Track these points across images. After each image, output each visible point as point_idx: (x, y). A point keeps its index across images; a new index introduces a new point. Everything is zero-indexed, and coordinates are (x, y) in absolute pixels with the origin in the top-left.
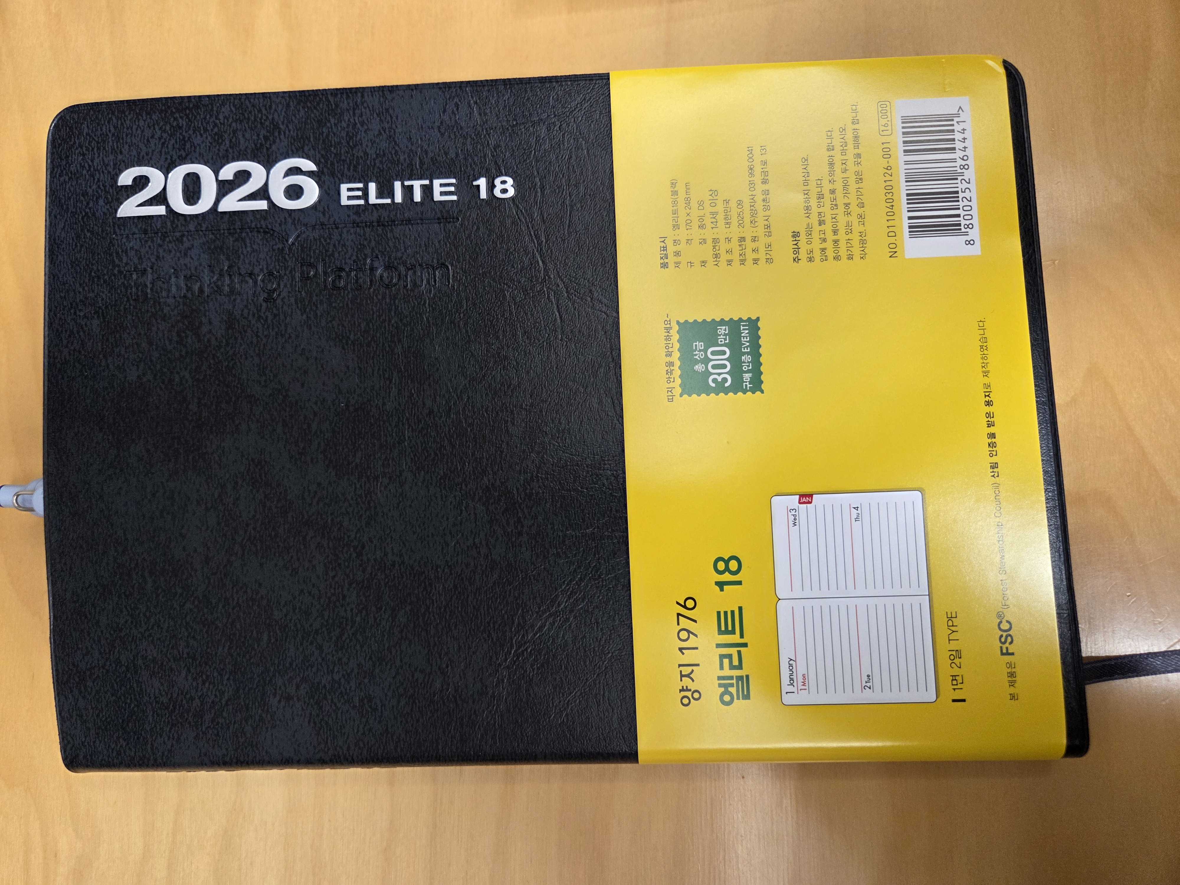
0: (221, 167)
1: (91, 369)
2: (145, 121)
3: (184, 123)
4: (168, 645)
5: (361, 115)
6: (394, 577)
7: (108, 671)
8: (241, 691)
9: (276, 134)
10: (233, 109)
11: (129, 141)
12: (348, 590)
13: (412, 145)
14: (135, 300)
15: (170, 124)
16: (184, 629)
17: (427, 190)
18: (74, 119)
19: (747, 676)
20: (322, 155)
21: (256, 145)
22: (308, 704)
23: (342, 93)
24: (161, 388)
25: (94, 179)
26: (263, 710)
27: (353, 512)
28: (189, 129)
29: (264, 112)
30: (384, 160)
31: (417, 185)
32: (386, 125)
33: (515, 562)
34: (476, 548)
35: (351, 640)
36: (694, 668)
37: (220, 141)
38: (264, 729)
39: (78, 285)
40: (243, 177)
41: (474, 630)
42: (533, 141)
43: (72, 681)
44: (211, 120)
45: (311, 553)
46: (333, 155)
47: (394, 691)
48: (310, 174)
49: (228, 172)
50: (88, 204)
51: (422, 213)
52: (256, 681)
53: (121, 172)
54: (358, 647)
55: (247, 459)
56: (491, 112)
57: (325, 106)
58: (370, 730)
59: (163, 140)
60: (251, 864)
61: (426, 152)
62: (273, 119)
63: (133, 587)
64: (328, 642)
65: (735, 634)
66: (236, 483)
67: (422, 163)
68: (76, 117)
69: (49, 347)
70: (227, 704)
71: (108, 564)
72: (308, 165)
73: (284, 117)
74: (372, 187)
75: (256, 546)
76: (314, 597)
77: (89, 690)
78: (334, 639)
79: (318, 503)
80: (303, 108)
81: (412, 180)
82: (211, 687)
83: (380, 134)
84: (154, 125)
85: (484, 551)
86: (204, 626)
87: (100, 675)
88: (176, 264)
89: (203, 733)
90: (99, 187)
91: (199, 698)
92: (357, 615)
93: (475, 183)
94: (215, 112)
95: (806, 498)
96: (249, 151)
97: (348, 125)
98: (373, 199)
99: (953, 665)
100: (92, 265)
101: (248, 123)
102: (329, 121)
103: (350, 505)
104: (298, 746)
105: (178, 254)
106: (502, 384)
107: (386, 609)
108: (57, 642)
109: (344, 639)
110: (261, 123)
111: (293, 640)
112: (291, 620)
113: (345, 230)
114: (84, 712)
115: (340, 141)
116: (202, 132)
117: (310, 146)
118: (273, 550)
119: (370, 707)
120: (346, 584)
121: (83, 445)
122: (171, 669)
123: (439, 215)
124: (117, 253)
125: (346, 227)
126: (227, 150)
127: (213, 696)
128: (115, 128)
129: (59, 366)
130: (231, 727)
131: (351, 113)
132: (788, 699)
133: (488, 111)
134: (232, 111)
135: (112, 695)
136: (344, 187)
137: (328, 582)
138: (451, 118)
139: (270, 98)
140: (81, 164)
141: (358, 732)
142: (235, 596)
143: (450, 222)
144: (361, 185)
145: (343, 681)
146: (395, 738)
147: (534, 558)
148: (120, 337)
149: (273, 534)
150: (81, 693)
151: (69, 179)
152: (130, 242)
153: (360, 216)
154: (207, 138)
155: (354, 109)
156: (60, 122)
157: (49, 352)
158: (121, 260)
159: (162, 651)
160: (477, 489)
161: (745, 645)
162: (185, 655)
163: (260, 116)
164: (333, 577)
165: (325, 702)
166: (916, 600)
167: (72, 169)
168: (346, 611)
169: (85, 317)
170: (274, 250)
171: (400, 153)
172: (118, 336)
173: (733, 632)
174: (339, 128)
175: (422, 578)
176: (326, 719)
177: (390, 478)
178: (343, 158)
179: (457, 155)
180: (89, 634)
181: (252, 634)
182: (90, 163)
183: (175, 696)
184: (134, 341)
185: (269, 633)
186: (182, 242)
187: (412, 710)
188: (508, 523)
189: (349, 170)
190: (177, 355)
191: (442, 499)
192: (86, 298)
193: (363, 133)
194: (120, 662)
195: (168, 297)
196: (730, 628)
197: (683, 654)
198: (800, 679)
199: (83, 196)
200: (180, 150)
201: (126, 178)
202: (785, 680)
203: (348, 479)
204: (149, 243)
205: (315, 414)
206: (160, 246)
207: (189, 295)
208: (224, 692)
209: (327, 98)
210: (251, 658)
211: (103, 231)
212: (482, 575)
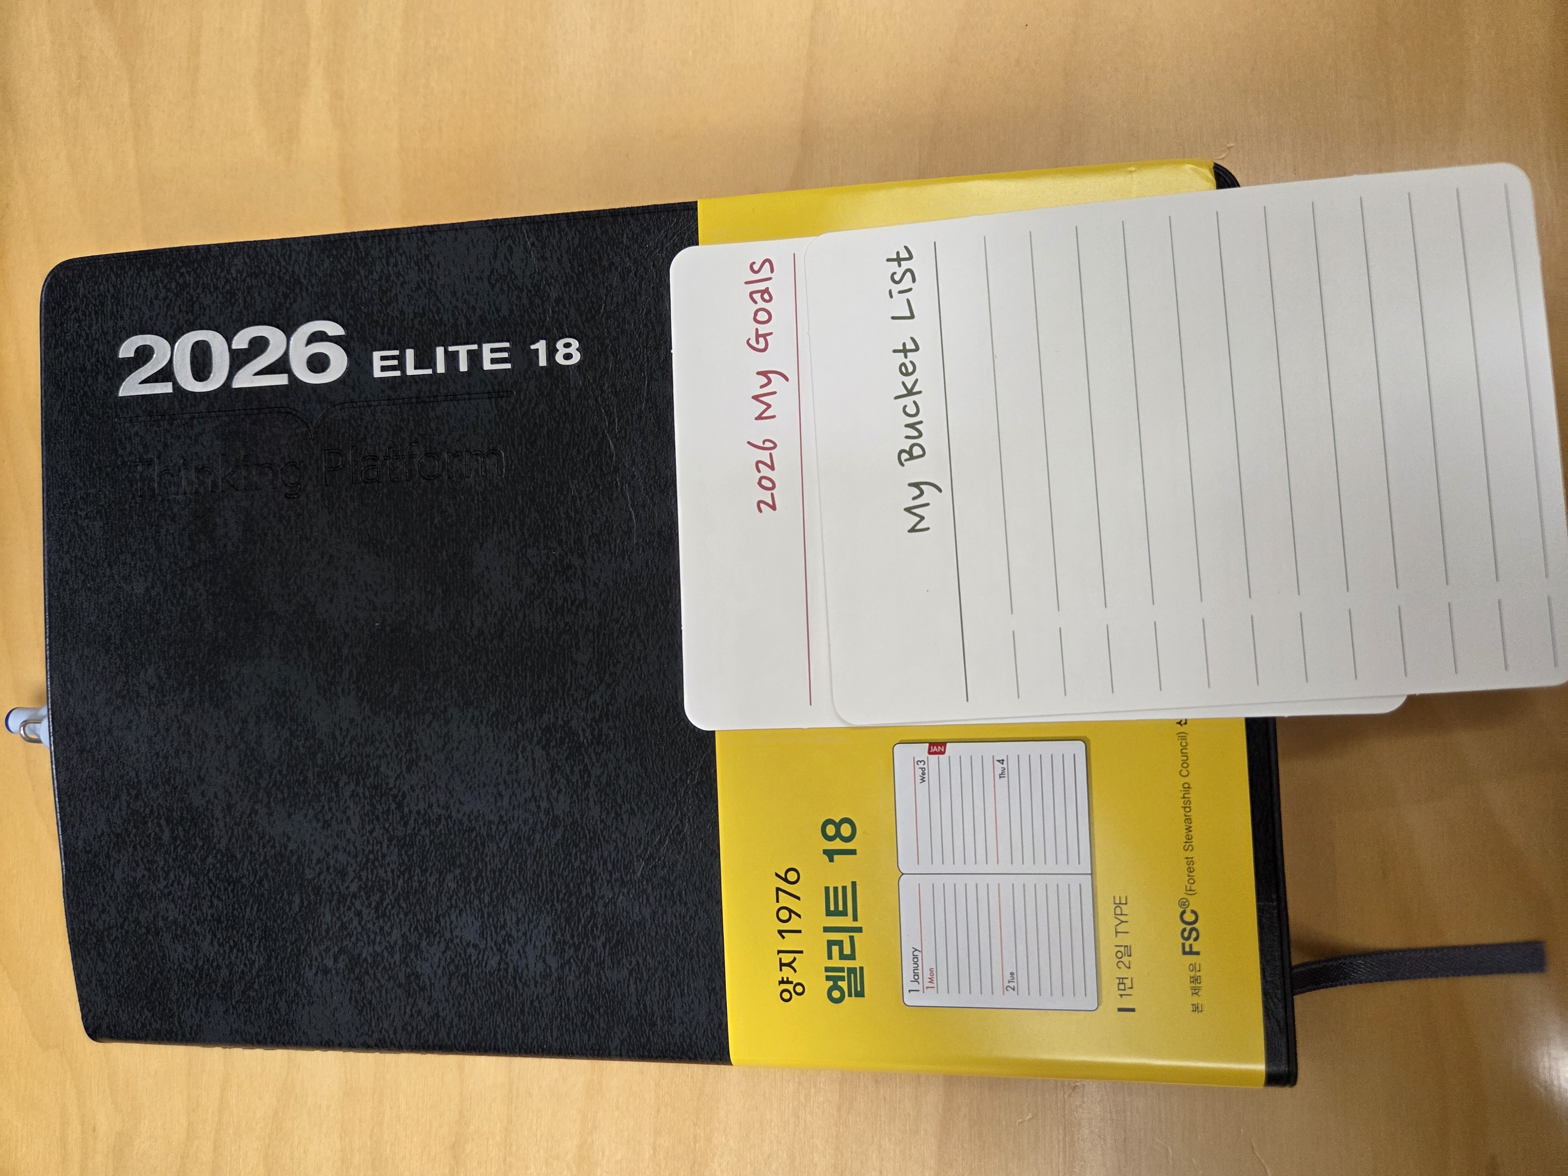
0: (235, 334)
1: (94, 580)
2: (147, 278)
3: (192, 279)
4: (190, 905)
5: (396, 265)
6: (441, 834)
7: (127, 932)
8: (273, 960)
9: (297, 290)
10: (247, 260)
11: (130, 303)
12: (388, 847)
13: (457, 300)
14: (141, 496)
15: (176, 281)
16: (206, 887)
17: (475, 358)
18: (68, 277)
19: (862, 969)
20: (351, 316)
21: (273, 305)
22: (348, 979)
23: (373, 237)
24: (172, 603)
25: (92, 351)
26: (298, 983)
27: (391, 754)
28: (197, 287)
29: (283, 263)
30: (423, 320)
31: (463, 351)
32: (427, 277)
33: (582, 819)
34: (536, 801)
35: (393, 907)
36: (796, 955)
37: (233, 300)
38: (300, 1006)
39: (78, 480)
40: (259, 345)
41: (534, 900)
42: (603, 292)
43: (89, 941)
44: (222, 275)
45: (345, 802)
46: (364, 315)
47: (444, 968)
48: (336, 340)
49: (241, 341)
50: (86, 381)
51: (469, 386)
52: (289, 950)
53: (122, 341)
54: (402, 916)
55: (270, 688)
56: (552, 257)
57: (353, 254)
58: (419, 1012)
59: (168, 301)
60: (305, 1152)
61: (474, 308)
62: (293, 272)
63: (149, 836)
64: (367, 907)
65: (846, 915)
66: (258, 717)
67: (469, 323)
68: (70, 274)
69: (49, 552)
70: (258, 976)
71: (120, 809)
72: (334, 329)
73: (306, 268)
74: (410, 354)
75: (282, 793)
76: (349, 854)
77: (108, 951)
78: (374, 904)
79: (351, 743)
80: (328, 257)
81: (457, 344)
82: (240, 954)
83: (419, 287)
84: (157, 283)
85: (544, 804)
86: (229, 885)
87: (120, 936)
88: (186, 453)
89: (234, 1007)
90: (98, 361)
91: (227, 967)
92: (399, 877)
93: (533, 347)
94: (226, 265)
95: (937, 747)
96: (266, 313)
97: (381, 277)
98: (411, 371)
99: (1121, 965)
100: (93, 454)
101: (264, 278)
102: (359, 273)
103: (388, 746)
104: (339, 1026)
105: (188, 441)
106: (566, 600)
107: (432, 872)
108: (71, 897)
109: (385, 904)
110: (279, 278)
111: (328, 904)
112: (324, 881)
113: (379, 409)
114: (103, 976)
115: (372, 297)
116: (212, 290)
117: (337, 304)
118: (302, 798)
119: (418, 985)
120: (386, 840)
121: (89, 670)
122: (196, 933)
123: (490, 388)
124: (120, 441)
125: (379, 405)
126: (241, 312)
127: (242, 966)
128: (114, 286)
129: (60, 575)
130: (264, 1003)
131: (384, 261)
132: (910, 999)
133: (548, 255)
134: (245, 263)
135: (133, 959)
136: (377, 355)
137: (365, 838)
138: (502, 265)
139: (289, 245)
140: (77, 332)
141: (405, 1013)
142: (261, 850)
143: (502, 397)
144: (396, 353)
145: (386, 954)
146: (447, 1022)
147: (604, 816)
148: (126, 541)
149: (301, 779)
150: (99, 955)
151: (65, 351)
152: (134, 426)
153: (396, 391)
154: (217, 297)
155: (388, 259)
156: (53, 280)
157: (49, 558)
158: (125, 449)
159: (183, 912)
160: (535, 729)
161: (859, 930)
162: (209, 917)
163: (278, 268)
164: (371, 832)
165: (367, 977)
166: (1075, 881)
167: (68, 338)
168: (386, 872)
169: (87, 517)
170: (297, 435)
171: (442, 311)
172: (123, 540)
173: (844, 913)
174: (371, 282)
175: (474, 835)
176: (369, 996)
177: (434, 714)
178: (375, 318)
179: (511, 311)
180: (104, 889)
181: (283, 895)
182: (88, 331)
183: (200, 963)
184: (141, 546)
185: (301, 893)
186: (192, 426)
187: (465, 992)
188: (572, 771)
189: (382, 334)
190: (189, 564)
191: (494, 741)
192: (88, 495)
193: (398, 286)
194: (140, 922)
195: (177, 494)
196: (841, 908)
197: (783, 937)
198: (927, 974)
199: (81, 371)
200: (187, 314)
201: (127, 350)
202: (908, 975)
203: (385, 715)
204: (155, 428)
205: (346, 636)
206: (167, 431)
207: (202, 490)
208: (254, 962)
209: (356, 244)
210: (282, 923)
211: (104, 413)
212: (543, 833)
